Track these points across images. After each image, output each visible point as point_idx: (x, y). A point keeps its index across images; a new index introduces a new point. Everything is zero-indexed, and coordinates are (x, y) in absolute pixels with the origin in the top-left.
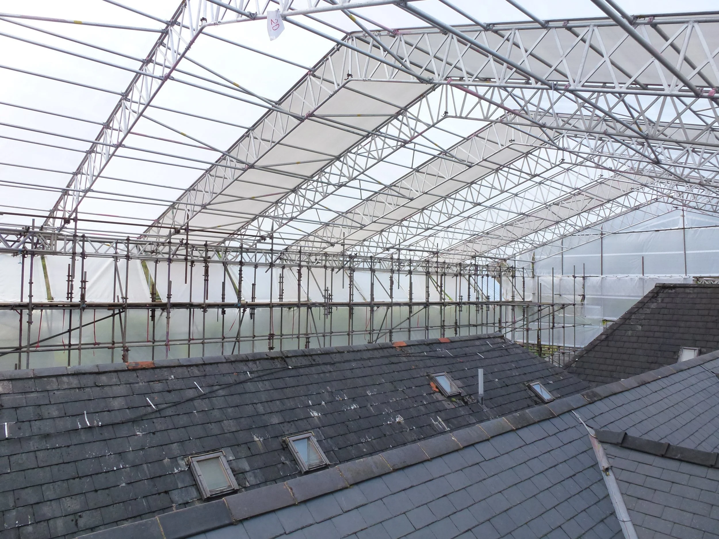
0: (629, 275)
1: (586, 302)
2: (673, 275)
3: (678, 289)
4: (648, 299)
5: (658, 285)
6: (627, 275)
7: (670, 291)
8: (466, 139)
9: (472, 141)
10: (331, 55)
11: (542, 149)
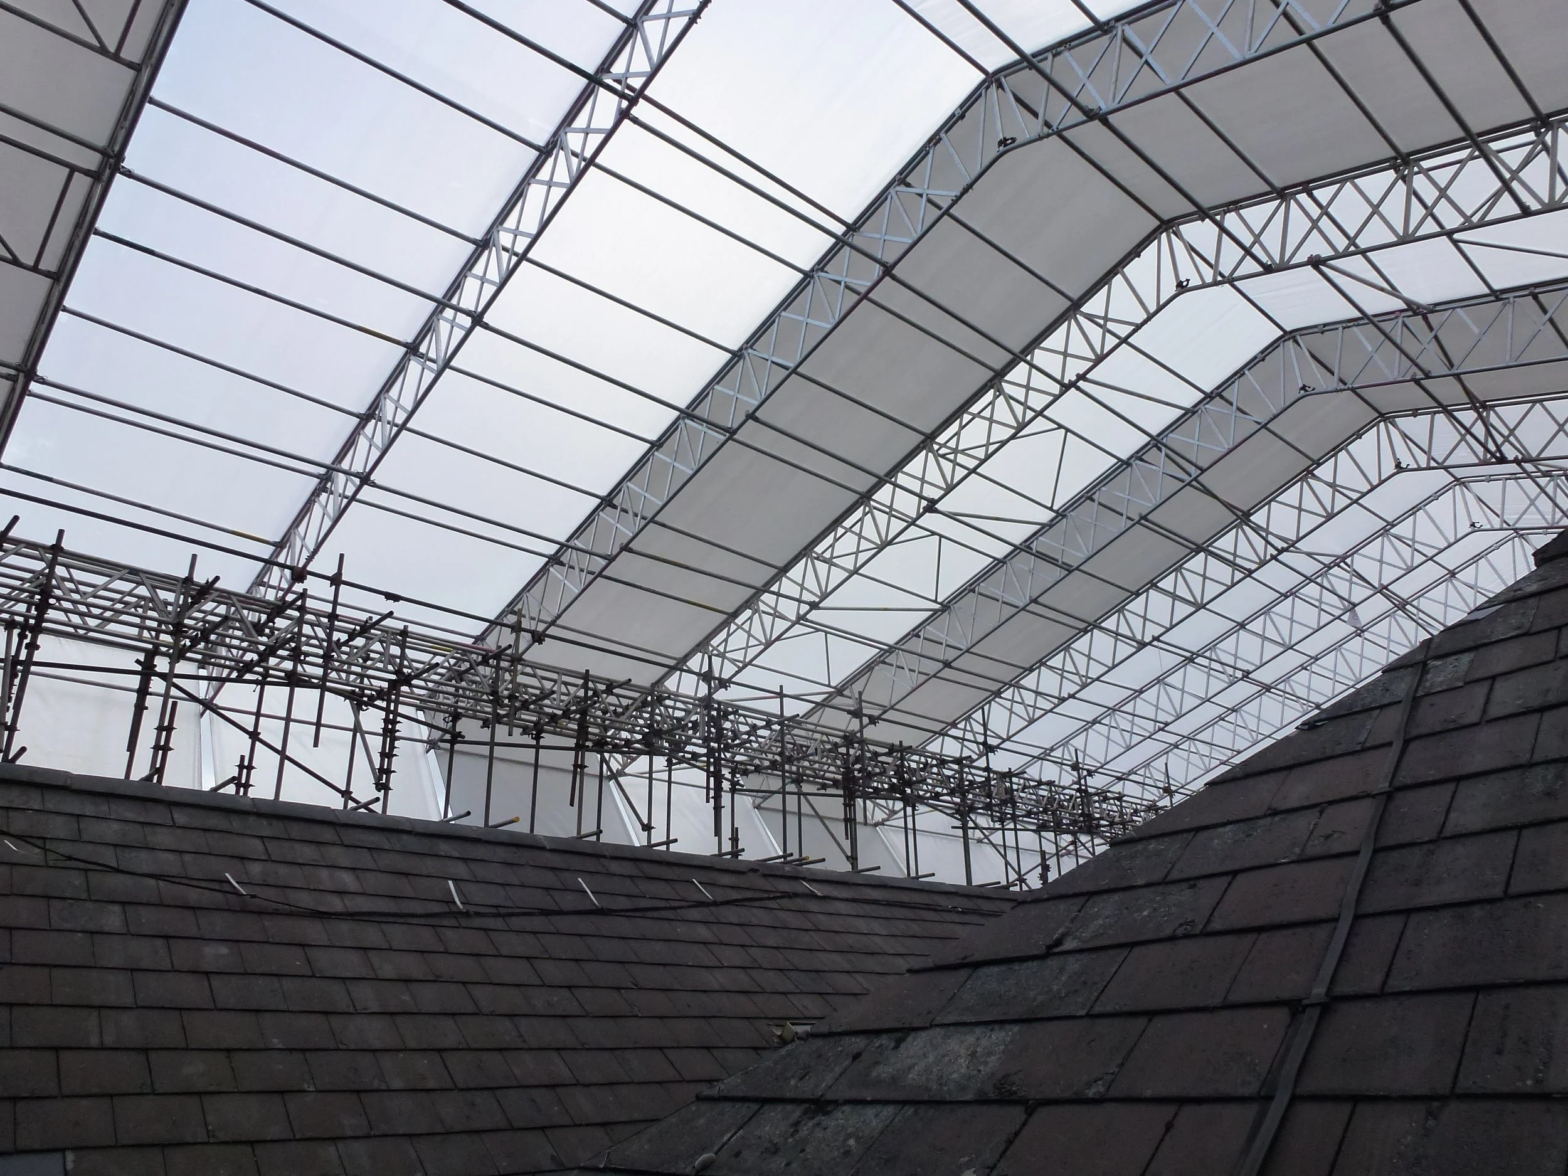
8: (1190, 413)
9: (1200, 416)
10: (947, 132)
11: (1342, 455)
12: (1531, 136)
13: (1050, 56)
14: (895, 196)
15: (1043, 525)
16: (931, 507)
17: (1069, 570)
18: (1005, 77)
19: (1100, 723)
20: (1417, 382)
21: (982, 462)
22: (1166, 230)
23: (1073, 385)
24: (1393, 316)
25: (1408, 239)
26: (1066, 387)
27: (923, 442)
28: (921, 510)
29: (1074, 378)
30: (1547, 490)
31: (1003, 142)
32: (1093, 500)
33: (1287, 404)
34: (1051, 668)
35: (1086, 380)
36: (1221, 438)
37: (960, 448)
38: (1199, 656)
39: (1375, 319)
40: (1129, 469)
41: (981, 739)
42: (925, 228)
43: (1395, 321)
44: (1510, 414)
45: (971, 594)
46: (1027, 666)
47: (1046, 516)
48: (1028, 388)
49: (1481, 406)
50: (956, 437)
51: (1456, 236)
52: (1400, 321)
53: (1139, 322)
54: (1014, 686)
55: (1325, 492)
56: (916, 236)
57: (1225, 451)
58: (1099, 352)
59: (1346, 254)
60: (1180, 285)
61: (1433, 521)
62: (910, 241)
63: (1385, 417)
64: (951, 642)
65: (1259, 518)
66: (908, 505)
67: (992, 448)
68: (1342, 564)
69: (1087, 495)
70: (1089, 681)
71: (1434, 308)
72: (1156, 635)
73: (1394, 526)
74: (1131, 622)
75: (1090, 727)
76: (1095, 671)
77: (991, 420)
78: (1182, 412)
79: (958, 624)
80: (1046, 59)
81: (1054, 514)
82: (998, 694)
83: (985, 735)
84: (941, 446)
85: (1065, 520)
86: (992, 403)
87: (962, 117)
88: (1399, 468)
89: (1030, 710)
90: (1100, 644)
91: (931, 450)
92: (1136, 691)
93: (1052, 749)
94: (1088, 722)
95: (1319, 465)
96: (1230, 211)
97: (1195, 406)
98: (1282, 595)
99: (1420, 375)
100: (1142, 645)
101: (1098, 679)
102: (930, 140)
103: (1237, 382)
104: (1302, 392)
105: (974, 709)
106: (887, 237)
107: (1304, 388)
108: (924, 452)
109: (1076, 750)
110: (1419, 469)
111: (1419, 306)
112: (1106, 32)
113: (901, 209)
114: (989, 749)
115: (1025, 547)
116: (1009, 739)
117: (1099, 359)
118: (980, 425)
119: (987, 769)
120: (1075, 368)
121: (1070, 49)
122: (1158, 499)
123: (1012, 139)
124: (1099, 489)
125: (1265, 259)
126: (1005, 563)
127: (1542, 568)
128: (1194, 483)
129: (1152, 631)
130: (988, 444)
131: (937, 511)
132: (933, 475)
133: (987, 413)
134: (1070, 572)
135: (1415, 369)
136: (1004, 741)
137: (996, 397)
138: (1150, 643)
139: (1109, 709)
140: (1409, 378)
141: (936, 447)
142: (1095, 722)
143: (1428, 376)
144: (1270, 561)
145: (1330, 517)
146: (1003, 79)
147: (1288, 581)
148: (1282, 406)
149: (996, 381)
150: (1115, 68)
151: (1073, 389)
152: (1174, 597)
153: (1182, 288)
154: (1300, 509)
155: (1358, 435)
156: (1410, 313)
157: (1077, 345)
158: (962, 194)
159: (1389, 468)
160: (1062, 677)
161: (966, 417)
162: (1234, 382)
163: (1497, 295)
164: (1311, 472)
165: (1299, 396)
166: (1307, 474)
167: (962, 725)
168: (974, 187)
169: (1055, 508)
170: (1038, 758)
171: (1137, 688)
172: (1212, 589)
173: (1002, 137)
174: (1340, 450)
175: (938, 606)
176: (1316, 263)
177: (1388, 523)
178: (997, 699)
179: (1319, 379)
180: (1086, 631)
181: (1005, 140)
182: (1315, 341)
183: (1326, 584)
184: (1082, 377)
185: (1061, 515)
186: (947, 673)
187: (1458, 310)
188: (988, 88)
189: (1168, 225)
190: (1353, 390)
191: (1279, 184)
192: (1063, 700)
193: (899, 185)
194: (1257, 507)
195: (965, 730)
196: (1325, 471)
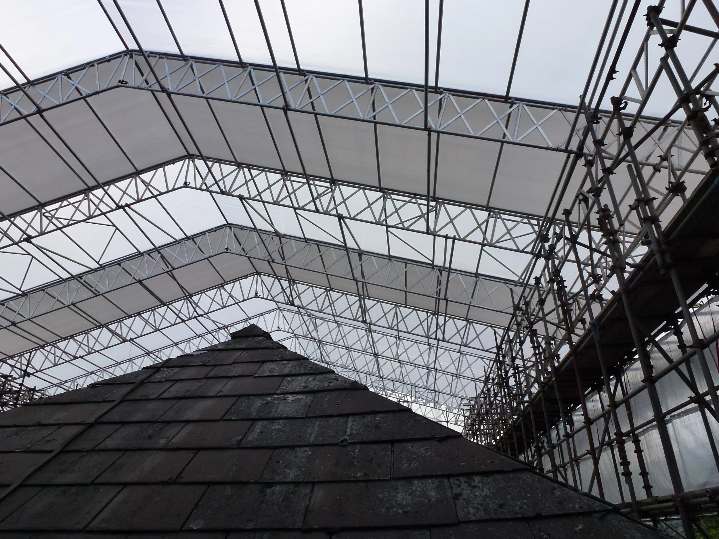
8: (177, 242)
9: (181, 245)
10: (98, 64)
11: (237, 283)
12: (328, 185)
13: (158, 57)
14: (60, 80)
15: (92, 270)
16: (28, 239)
17: (97, 294)
18: (135, 55)
19: (95, 374)
20: (269, 262)
21: (65, 227)
22: (189, 158)
23: (122, 207)
24: (269, 233)
25: (277, 203)
26: (119, 207)
27: (38, 206)
28: (22, 239)
29: (124, 205)
30: (306, 323)
31: (121, 82)
32: (120, 265)
33: (218, 253)
34: (75, 340)
35: (130, 208)
36: (186, 257)
37: (56, 216)
38: (151, 353)
39: (259, 231)
40: (142, 257)
41: (24, 368)
42: (68, 100)
43: (269, 236)
44: (301, 288)
45: (42, 291)
46: (63, 336)
47: (95, 266)
48: (101, 200)
49: (292, 282)
50: (55, 211)
51: (298, 211)
52: (271, 236)
53: (163, 192)
54: (53, 346)
55: (225, 295)
56: (61, 102)
57: (186, 263)
58: (140, 198)
59: (253, 199)
60: (185, 183)
61: (265, 322)
62: (57, 103)
63: (258, 273)
64: (21, 313)
65: (195, 298)
66: (16, 235)
67: (72, 222)
68: (226, 329)
69: (118, 262)
70: (93, 351)
71: (285, 236)
72: (132, 338)
73: (250, 319)
74: (123, 329)
75: (89, 375)
76: (98, 347)
77: (77, 209)
78: (174, 240)
79: (28, 305)
80: (156, 57)
81: (99, 266)
82: (43, 347)
83: (27, 366)
84: (47, 212)
85: (103, 270)
86: (80, 201)
87: (108, 61)
88: (256, 295)
89: (57, 358)
90: (105, 335)
91: (40, 211)
92: (118, 363)
93: (66, 382)
94: (89, 373)
95: (227, 284)
96: (217, 163)
97: (181, 240)
98: (197, 335)
99: (270, 260)
100: (124, 341)
101: (98, 351)
102: (88, 63)
103: (202, 236)
104: (226, 250)
105: (26, 352)
106: (47, 96)
107: (227, 249)
108: (36, 211)
109: (77, 385)
110: (263, 298)
111: (279, 233)
112: (184, 60)
113: (60, 86)
114: (26, 374)
115: (78, 277)
116: (40, 371)
117: (139, 201)
118: (71, 209)
119: (21, 384)
120: (126, 200)
121: (167, 59)
122: (150, 275)
123: (126, 82)
124: (125, 261)
125: (222, 187)
126: (66, 282)
127: (233, 340)
128: (169, 272)
129: (131, 335)
130: (71, 219)
131: (31, 243)
132: (36, 224)
133: (76, 205)
134: (97, 295)
135: (269, 257)
136: (37, 372)
137: (84, 199)
138: (129, 341)
139: (101, 368)
140: (266, 260)
141: (44, 211)
142: (92, 373)
143: (273, 261)
144: (193, 318)
145: (224, 307)
146: (134, 55)
147: (200, 330)
148: (216, 253)
149: (87, 191)
150: (182, 76)
151: (122, 209)
152: (147, 322)
153: (186, 185)
154: (213, 300)
155: (246, 277)
156: (275, 235)
157: (132, 191)
158: (93, 94)
159: (252, 294)
160: (80, 346)
161: (65, 203)
162: (200, 236)
163: (306, 240)
164: (223, 286)
165: (224, 251)
166: (221, 286)
167: (16, 359)
168: (100, 94)
169: (100, 263)
170: (56, 385)
171: (119, 361)
172: (165, 324)
173: (122, 79)
174: (237, 281)
175: (20, 293)
176: (242, 198)
177: (249, 318)
178: (41, 350)
179: (235, 247)
180: (99, 327)
181: (123, 81)
182: (238, 231)
183: (216, 337)
184: (128, 205)
185: (102, 267)
186: (12, 328)
187: (292, 240)
188: (126, 55)
189: (190, 157)
190: (248, 257)
191: (239, 160)
192: (75, 358)
193: (64, 75)
194: (196, 294)
195: (17, 361)
196: (228, 287)
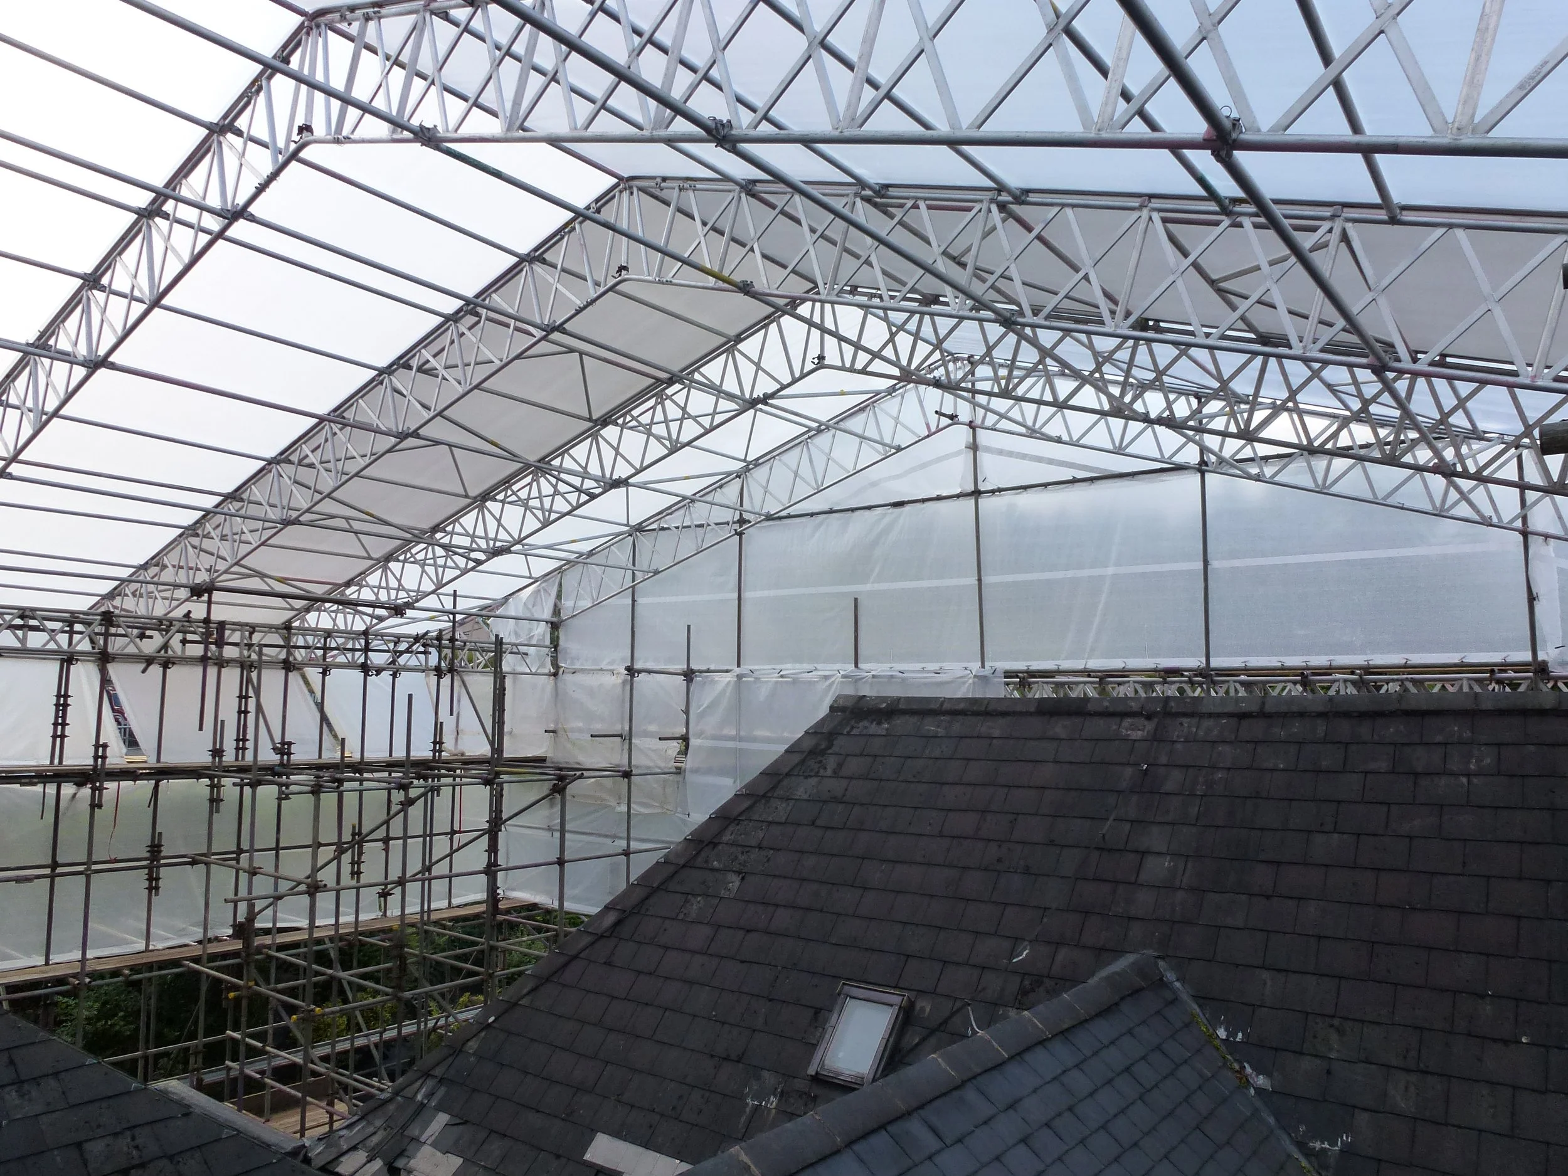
0: (819, 666)
1: (689, 763)
2: (946, 665)
3: (898, 721)
4: (796, 759)
5: (841, 702)
6: (810, 667)
7: (873, 729)
